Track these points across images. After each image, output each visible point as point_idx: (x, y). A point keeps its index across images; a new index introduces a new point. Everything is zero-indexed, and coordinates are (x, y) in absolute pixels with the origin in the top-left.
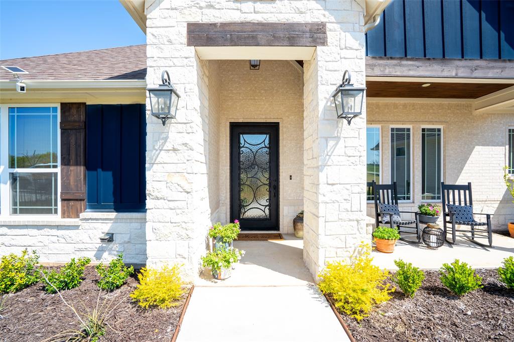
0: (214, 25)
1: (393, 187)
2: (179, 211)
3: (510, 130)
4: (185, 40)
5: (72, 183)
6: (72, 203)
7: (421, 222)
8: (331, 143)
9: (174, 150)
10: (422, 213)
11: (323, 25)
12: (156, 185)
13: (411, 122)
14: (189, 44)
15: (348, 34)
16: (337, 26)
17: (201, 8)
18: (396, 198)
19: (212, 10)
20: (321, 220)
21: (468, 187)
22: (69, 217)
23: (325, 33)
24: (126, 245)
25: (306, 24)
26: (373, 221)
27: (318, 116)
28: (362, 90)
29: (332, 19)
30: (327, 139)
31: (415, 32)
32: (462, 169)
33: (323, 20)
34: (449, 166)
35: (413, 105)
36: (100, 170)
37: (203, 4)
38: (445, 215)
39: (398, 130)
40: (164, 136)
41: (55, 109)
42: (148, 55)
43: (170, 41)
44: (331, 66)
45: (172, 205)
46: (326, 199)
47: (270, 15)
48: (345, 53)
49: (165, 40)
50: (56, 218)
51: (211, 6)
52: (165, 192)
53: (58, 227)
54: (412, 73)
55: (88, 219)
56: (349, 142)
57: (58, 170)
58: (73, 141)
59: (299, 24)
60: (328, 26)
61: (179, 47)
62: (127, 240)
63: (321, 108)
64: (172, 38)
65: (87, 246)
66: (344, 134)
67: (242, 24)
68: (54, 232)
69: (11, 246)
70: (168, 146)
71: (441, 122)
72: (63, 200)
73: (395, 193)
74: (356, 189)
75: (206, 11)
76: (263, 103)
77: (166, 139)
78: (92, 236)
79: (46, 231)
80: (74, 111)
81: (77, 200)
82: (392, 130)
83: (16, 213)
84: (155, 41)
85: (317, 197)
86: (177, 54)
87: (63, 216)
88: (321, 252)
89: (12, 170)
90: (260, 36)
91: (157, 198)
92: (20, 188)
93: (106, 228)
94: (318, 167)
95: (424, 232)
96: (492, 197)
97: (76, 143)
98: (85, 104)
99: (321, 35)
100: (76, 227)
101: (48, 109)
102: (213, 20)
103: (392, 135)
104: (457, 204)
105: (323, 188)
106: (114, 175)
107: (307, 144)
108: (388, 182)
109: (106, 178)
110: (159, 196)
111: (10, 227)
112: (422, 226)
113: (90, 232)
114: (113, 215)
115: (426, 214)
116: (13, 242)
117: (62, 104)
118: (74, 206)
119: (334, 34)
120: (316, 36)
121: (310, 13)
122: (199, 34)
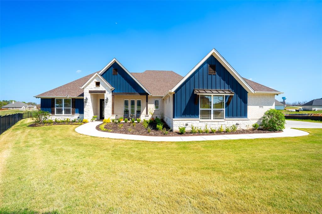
3: (155, 101)
5: (73, 110)
13: (135, 99)
15: (109, 92)
29: (106, 90)
30: (106, 105)
36: (77, 109)
44: (106, 96)
46: (105, 112)
47: (99, 89)
50: (71, 115)
52: (86, 111)
53: (71, 116)
55: (76, 115)
57: (71, 108)
59: (102, 91)
64: (87, 92)
65: (75, 118)
71: (141, 99)
75: (91, 89)
80: (73, 100)
82: (131, 100)
83: (65, 114)
84: (85, 93)
86: (88, 94)
89: (64, 108)
92: (66, 111)
93: (78, 116)
98: (75, 98)
100: (74, 116)
106: (79, 110)
111: (64, 116)
116: (63, 118)
117: (72, 98)
118: (73, 113)
119: (107, 92)
120: (104, 92)
121: (104, 89)
122: (90, 92)
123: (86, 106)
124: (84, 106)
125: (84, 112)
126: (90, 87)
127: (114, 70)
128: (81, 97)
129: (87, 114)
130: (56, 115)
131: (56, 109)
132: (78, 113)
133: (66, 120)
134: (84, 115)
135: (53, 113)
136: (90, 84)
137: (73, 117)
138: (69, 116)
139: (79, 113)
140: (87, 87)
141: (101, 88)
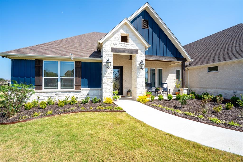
0: (117, 48)
1: (151, 83)
2: (110, 86)
3: (177, 70)
4: (111, 51)
5: (78, 81)
6: (78, 86)
7: (157, 91)
8: (139, 73)
9: (109, 74)
10: (157, 89)
11: (137, 50)
12: (105, 81)
13: (155, 67)
14: (112, 52)
15: (142, 52)
16: (140, 50)
17: (114, 44)
18: (151, 87)
19: (116, 45)
20: (137, 88)
21: (167, 83)
22: (77, 90)
23: (138, 52)
24: (92, 96)
25: (134, 50)
26: (146, 89)
27: (136, 68)
28: (145, 64)
29: (139, 49)
30: (138, 72)
31: (155, 51)
32: (166, 79)
33: (138, 49)
34: (164, 78)
35: (156, 63)
36: (85, 79)
37: (115, 44)
38: (162, 90)
39: (152, 69)
40: (106, 71)
41: (73, 63)
42: (103, 54)
43: (108, 51)
44: (139, 58)
45: (108, 85)
46: (138, 84)
47: (128, 47)
48: (141, 56)
49: (107, 51)
50: (74, 90)
51: (116, 44)
53: (75, 92)
54: (154, 59)
55: (83, 90)
56: (142, 73)
57: (74, 78)
58: (78, 71)
59: (133, 49)
60: (139, 50)
61: (110, 52)
62: (93, 95)
63: (137, 66)
64: (108, 50)
65: (83, 96)
66: (141, 71)
67: (122, 48)
68: (74, 93)
69: (62, 97)
70: (107, 73)
71: (162, 68)
72: (75, 85)
73: (151, 85)
74: (143, 82)
75: (115, 45)
76: (119, 61)
77: (107, 72)
78: (84, 94)
79: (72, 93)
80: (78, 63)
81: (79, 85)
82: (151, 69)
83: (62, 89)
84: (105, 51)
85: (136, 84)
86: (109, 54)
87: (75, 89)
88: (137, 94)
89: (61, 78)
90: (126, 51)
91: (105, 84)
92: (63, 83)
93: (88, 92)
94: (136, 78)
95: (157, 93)
96: (173, 86)
97: (79, 71)
98: (81, 61)
99: (137, 52)
100: (80, 92)
101: (71, 62)
102: (117, 47)
103: (151, 70)
104: (164, 87)
105: (137, 82)
107: (133, 73)
108: (150, 82)
109: (86, 80)
110: (106, 83)
111: (62, 92)
112: (157, 92)
113: (83, 93)
114: (89, 89)
115: (158, 89)
116: (63, 96)
117: (75, 61)
118: (78, 87)
119: (140, 52)
120: (136, 52)
121: (135, 47)
122: (114, 50)
123: (106, 75)
124: (103, 75)
125: (103, 85)
126: (114, 42)
127: (144, 22)
128: (95, 60)
129: (108, 87)
130: (43, 90)
131: (45, 79)
132: (86, 87)
133: (70, 100)
134: (103, 90)
135: (39, 87)
136: (113, 37)
137: (78, 93)
138: (70, 92)
139: (89, 87)
140: (109, 42)
141: (131, 45)
